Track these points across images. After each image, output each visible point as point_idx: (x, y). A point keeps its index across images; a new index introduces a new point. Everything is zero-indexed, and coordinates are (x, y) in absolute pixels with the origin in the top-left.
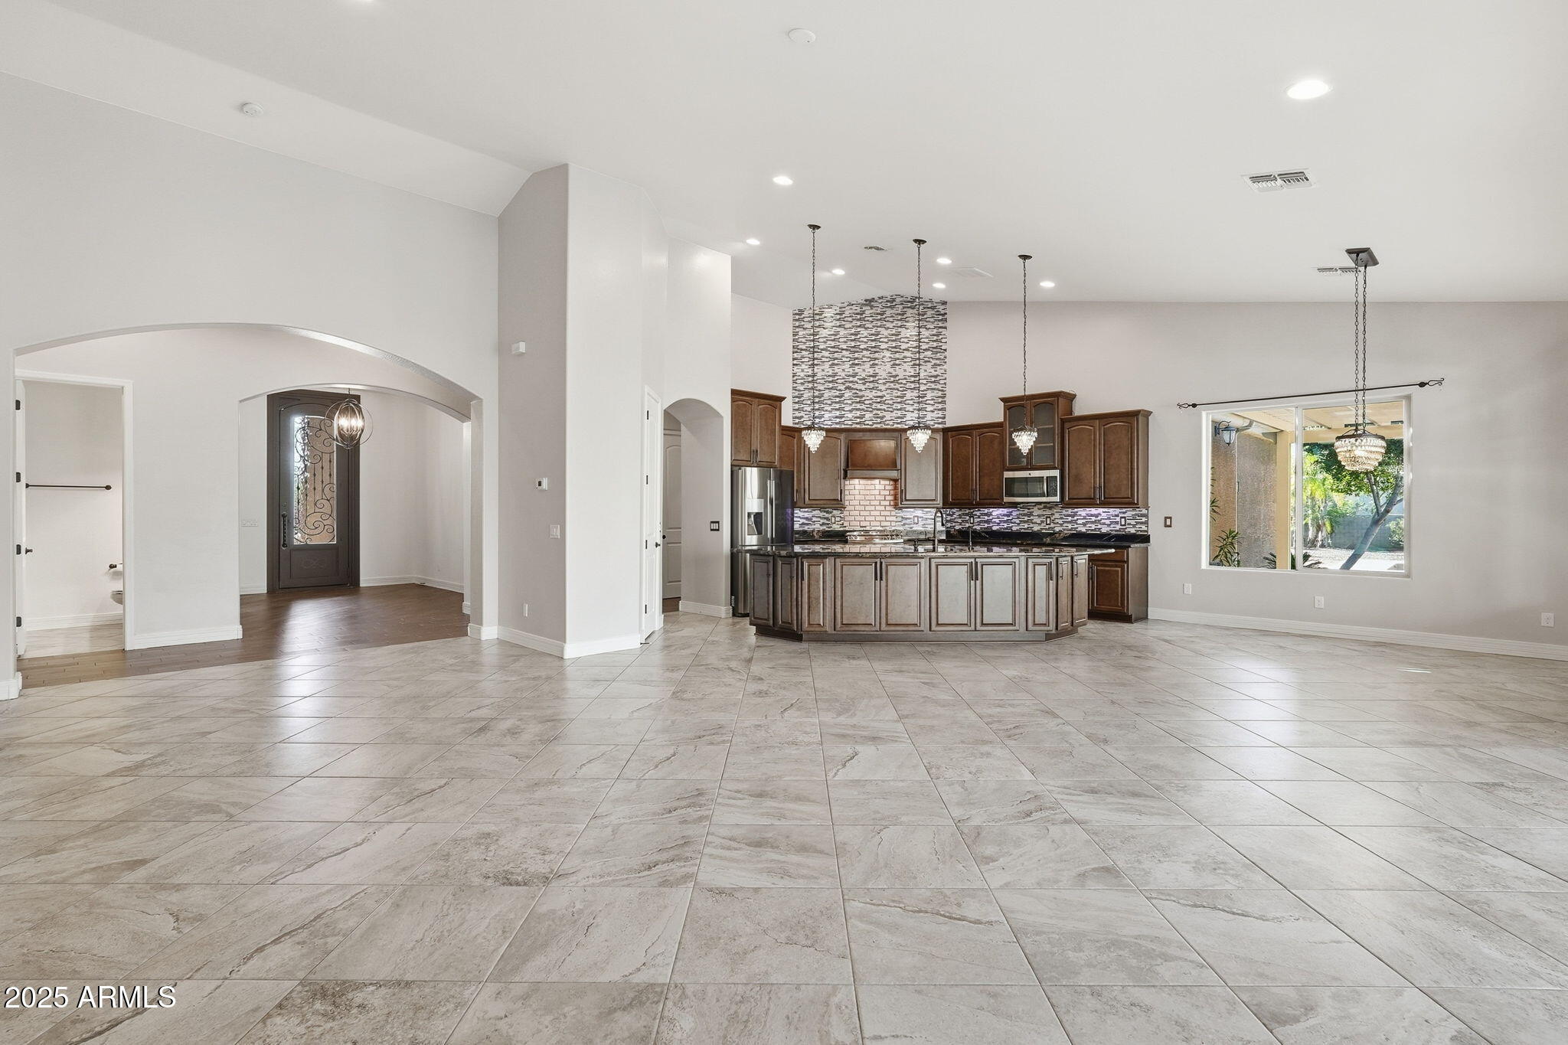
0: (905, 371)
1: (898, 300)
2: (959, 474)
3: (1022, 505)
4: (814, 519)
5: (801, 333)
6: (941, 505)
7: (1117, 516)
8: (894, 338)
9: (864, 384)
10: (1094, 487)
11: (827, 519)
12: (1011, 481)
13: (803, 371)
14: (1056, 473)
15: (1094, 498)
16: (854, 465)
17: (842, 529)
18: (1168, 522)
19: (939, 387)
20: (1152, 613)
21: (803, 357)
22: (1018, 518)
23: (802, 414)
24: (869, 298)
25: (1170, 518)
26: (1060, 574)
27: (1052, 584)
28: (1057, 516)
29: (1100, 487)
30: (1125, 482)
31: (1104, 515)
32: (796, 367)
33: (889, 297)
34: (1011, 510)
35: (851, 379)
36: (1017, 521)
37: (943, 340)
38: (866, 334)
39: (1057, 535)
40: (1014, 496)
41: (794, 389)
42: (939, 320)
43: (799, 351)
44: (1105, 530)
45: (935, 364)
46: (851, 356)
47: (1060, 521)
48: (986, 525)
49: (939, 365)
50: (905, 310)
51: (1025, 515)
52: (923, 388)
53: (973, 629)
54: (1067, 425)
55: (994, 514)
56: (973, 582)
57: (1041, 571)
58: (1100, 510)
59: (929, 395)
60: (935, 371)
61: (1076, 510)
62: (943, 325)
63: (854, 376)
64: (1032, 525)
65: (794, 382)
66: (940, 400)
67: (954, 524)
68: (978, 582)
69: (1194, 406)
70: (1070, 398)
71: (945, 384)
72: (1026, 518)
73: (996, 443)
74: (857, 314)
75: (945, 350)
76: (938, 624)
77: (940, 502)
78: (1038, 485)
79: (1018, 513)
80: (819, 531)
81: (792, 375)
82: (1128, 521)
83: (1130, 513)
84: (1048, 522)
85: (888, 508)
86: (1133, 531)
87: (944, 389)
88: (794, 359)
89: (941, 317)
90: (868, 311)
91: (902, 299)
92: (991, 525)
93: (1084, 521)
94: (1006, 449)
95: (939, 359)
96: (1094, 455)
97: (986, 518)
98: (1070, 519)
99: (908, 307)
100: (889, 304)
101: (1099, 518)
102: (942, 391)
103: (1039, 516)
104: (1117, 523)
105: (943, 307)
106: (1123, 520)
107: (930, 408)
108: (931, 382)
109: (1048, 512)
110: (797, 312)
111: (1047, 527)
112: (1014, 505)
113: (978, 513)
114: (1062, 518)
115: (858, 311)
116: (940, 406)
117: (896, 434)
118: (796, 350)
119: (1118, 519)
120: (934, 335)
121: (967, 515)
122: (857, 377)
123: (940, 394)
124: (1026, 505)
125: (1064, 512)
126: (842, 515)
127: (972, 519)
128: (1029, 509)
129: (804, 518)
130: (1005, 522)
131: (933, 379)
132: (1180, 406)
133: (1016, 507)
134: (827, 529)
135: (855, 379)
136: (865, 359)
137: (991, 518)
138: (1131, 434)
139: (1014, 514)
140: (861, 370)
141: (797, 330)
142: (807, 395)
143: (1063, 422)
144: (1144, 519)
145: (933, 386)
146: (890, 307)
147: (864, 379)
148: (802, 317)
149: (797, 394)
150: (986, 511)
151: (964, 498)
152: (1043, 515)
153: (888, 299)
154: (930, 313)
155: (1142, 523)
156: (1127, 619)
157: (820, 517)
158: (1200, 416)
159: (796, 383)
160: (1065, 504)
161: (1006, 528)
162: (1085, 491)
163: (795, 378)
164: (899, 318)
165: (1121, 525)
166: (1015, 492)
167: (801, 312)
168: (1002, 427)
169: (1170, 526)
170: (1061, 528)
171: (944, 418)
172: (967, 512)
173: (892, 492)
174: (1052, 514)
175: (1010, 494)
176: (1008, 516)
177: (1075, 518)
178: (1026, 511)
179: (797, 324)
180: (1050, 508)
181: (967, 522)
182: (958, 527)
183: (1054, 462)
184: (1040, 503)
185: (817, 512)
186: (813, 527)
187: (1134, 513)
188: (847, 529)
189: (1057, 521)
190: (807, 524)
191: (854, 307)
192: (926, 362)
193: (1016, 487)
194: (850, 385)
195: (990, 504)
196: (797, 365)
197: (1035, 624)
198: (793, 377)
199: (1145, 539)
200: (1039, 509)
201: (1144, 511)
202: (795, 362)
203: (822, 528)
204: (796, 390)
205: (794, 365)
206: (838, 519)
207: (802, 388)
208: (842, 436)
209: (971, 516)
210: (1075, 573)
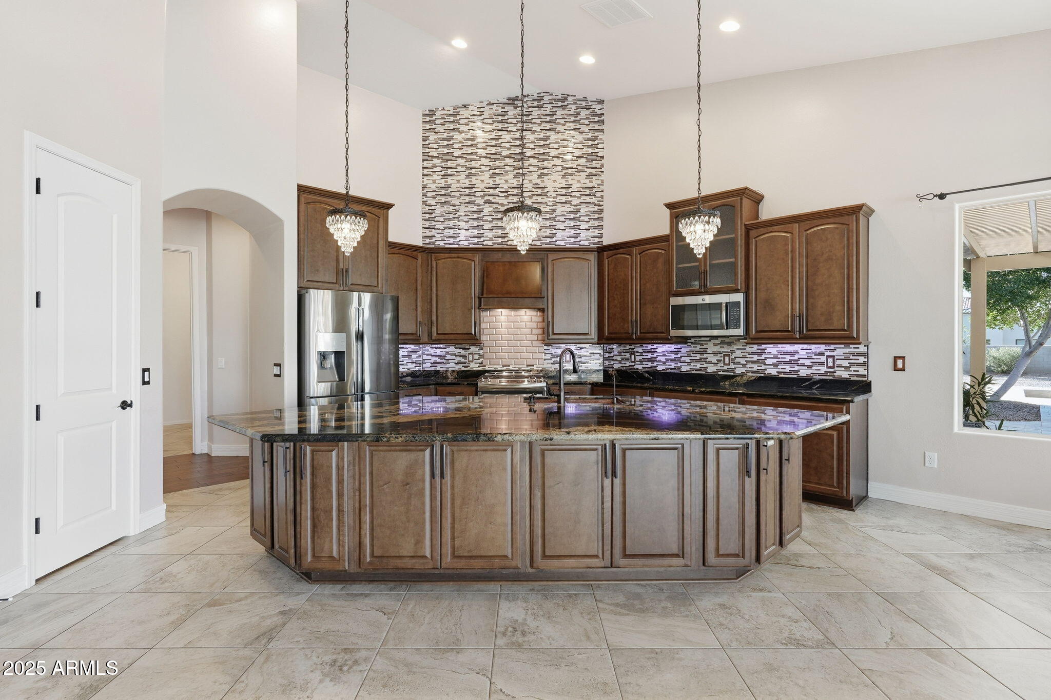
0: (555, 181)
1: (547, 98)
2: (616, 302)
3: (692, 340)
4: (448, 357)
5: (432, 137)
6: (596, 340)
7: (822, 354)
8: (542, 143)
9: (506, 197)
10: (793, 316)
11: (464, 357)
12: (679, 310)
13: (434, 182)
14: (739, 297)
15: (793, 330)
16: (490, 292)
17: (481, 368)
18: (898, 364)
19: (594, 200)
20: (875, 490)
21: (435, 166)
22: (689, 356)
23: (433, 232)
24: (514, 96)
25: (903, 358)
26: (763, 465)
27: (750, 483)
28: (738, 353)
29: (801, 316)
30: (838, 308)
31: (803, 353)
32: (426, 178)
33: (536, 95)
34: (679, 346)
35: (492, 191)
36: (688, 359)
37: (600, 146)
38: (509, 139)
39: (738, 379)
40: (683, 329)
41: (424, 203)
42: (595, 122)
43: (429, 158)
44: (803, 372)
45: (591, 174)
46: (491, 164)
47: (743, 361)
48: (650, 364)
49: (595, 175)
50: (554, 110)
51: (697, 352)
52: (575, 201)
53: (608, 563)
54: (753, 233)
55: (659, 350)
56: (607, 482)
57: (730, 460)
58: (797, 347)
59: (584, 210)
60: (591, 182)
61: (763, 346)
62: (600, 128)
63: (494, 188)
64: (705, 365)
65: (424, 195)
66: (596, 216)
67: (612, 363)
68: (617, 481)
69: (942, 196)
70: (757, 199)
71: (602, 197)
72: (698, 357)
73: (661, 260)
74: (499, 115)
75: (602, 157)
76: (545, 556)
77: (594, 335)
78: (715, 314)
79: (688, 349)
80: (453, 371)
81: (421, 186)
82: (838, 362)
83: (840, 351)
84: (727, 362)
85: (535, 343)
86: (845, 375)
87: (601, 203)
88: (424, 168)
89: (597, 119)
90: (512, 112)
91: (550, 97)
92: (655, 364)
93: (775, 361)
94: (672, 269)
95: (595, 168)
96: (792, 271)
97: (650, 356)
98: (756, 358)
99: (558, 107)
100: (536, 103)
101: (796, 357)
102: (599, 205)
103: (715, 354)
104: (822, 364)
105: (599, 106)
106: (830, 360)
107: (584, 226)
108: (586, 195)
109: (727, 349)
110: (427, 112)
111: (726, 368)
112: (684, 340)
113: (640, 350)
114: (744, 357)
115: (499, 112)
116: (596, 223)
117: (542, 255)
118: (427, 157)
119: (823, 359)
120: (589, 139)
121: (627, 351)
122: (498, 190)
123: (596, 208)
124: (698, 340)
125: (748, 349)
126: (481, 352)
127: (633, 356)
128: (702, 345)
129: (436, 356)
130: (672, 360)
131: (588, 192)
132: (921, 198)
133: (686, 343)
134: (463, 369)
135: (496, 192)
136: (507, 168)
137: (655, 355)
138: (848, 240)
139: (684, 350)
140: (503, 181)
141: (428, 134)
142: (439, 210)
143: (748, 229)
144: (862, 360)
145: (588, 199)
146: (537, 107)
147: (506, 192)
148: (434, 118)
149: (427, 209)
150: (650, 347)
151: (622, 331)
152: (720, 353)
153: (535, 97)
154: (584, 113)
155: (859, 365)
156: (846, 504)
157: (455, 355)
158: (953, 209)
159: (426, 197)
160: (750, 338)
161: (675, 368)
162: (776, 321)
163: (425, 191)
164: (548, 120)
165: (828, 367)
166: (686, 323)
167: (432, 113)
168: (668, 241)
169: (903, 370)
170: (743, 370)
171: (601, 237)
172: (627, 348)
173: (540, 325)
174: (733, 352)
175: (678, 325)
176: (676, 353)
177: (763, 357)
178: (698, 347)
179: (428, 126)
180: (729, 344)
181: (627, 359)
182: (617, 366)
183: (736, 284)
184: (716, 337)
185: (451, 349)
186: (447, 366)
187: (846, 350)
188: (487, 368)
189: (737, 360)
190: (440, 363)
191: (494, 107)
192: (579, 171)
193: (686, 317)
194: (491, 198)
195: (653, 339)
196: (427, 175)
197: (718, 555)
198: (423, 189)
199: (864, 387)
200: (715, 345)
201: (862, 348)
202: (425, 172)
203: (457, 367)
204: (426, 205)
205: (424, 175)
206: (476, 357)
207: (433, 202)
208: (477, 257)
209: (632, 353)
210: (785, 456)
